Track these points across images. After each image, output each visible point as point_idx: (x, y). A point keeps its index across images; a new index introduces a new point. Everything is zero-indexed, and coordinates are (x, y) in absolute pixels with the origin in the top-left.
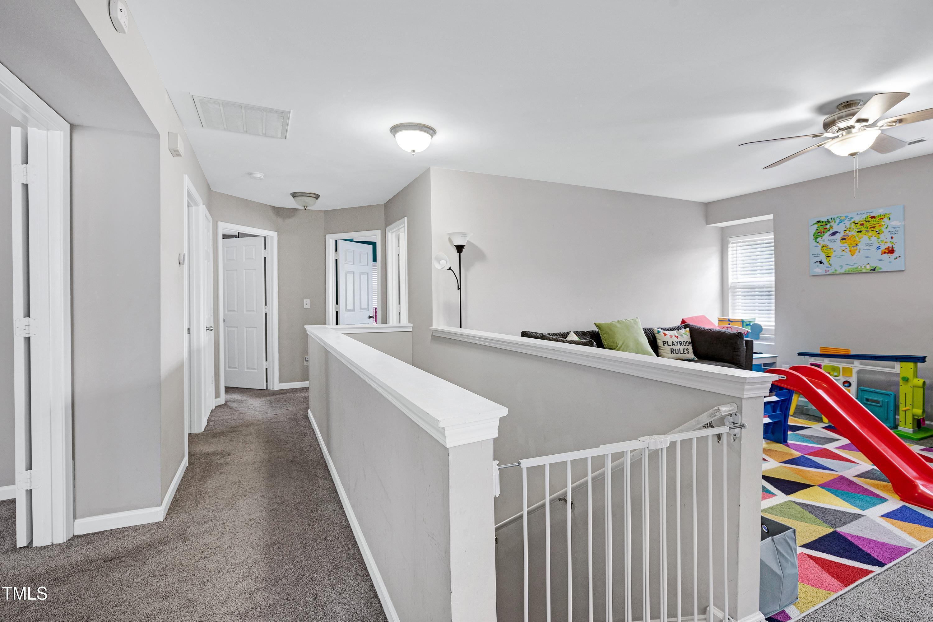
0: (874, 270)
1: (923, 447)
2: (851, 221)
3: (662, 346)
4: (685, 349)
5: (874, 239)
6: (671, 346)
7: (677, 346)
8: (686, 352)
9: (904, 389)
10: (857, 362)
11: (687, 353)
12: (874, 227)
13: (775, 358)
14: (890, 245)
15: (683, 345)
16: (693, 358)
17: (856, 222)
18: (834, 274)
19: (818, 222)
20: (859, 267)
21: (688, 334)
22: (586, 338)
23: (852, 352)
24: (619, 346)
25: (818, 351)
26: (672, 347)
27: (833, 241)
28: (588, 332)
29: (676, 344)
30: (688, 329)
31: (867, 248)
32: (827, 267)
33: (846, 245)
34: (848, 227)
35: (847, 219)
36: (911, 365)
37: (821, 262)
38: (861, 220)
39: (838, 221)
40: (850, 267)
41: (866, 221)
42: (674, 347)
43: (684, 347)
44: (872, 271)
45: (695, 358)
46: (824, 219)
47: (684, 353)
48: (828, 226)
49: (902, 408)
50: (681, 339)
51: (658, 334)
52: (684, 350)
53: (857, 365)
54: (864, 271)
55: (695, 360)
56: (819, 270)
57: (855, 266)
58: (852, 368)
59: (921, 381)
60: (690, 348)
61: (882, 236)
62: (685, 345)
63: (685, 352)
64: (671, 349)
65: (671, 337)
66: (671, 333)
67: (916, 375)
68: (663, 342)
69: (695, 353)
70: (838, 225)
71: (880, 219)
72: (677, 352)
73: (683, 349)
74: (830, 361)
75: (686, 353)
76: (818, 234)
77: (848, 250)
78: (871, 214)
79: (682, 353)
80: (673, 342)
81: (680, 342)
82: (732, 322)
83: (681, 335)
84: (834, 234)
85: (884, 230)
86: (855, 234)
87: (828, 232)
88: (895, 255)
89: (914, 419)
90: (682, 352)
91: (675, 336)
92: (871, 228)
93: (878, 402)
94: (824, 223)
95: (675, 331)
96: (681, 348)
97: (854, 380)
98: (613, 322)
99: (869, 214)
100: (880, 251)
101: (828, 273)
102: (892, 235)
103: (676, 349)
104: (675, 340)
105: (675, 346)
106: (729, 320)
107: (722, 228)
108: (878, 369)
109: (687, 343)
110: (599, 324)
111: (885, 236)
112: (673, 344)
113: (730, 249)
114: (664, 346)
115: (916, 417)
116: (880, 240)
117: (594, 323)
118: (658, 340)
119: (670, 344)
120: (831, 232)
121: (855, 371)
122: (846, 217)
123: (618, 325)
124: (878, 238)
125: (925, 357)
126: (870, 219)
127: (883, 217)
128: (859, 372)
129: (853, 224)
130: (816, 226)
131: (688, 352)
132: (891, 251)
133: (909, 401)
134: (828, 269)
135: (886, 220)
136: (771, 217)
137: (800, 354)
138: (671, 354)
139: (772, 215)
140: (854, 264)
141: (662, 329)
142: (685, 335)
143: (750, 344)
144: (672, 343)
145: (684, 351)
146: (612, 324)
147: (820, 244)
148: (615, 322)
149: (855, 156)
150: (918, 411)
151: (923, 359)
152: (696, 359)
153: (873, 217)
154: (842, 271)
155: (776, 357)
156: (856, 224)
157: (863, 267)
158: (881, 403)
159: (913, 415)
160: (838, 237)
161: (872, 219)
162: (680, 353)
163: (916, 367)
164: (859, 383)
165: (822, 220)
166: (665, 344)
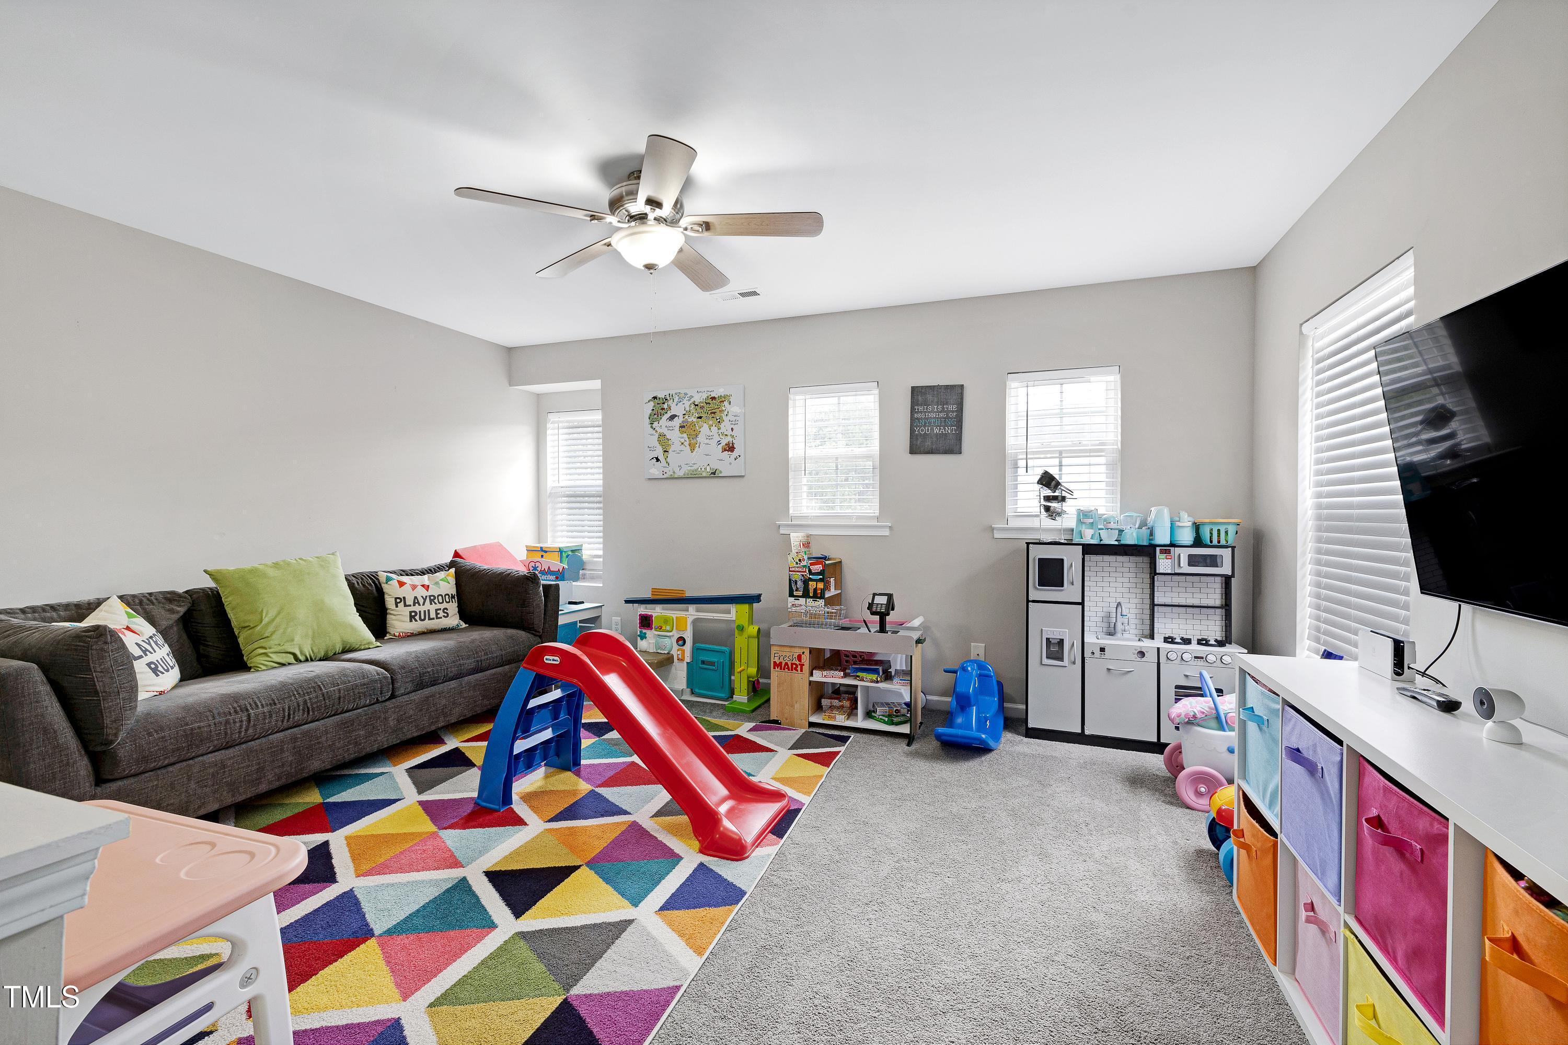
0: (714, 473)
1: (752, 725)
2: (691, 402)
3: (394, 607)
4: (440, 609)
5: (714, 429)
6: (410, 606)
7: (423, 605)
8: (441, 614)
9: (740, 642)
10: (692, 608)
11: (444, 616)
12: (714, 413)
13: (599, 609)
14: (729, 439)
15: (437, 602)
16: (458, 625)
17: (696, 404)
18: (672, 478)
19: (655, 398)
20: (699, 469)
21: (452, 581)
22: (175, 607)
23: (689, 594)
24: (265, 621)
25: (648, 595)
26: (412, 608)
27: (671, 428)
28: (187, 592)
29: (421, 601)
30: (453, 570)
31: (707, 441)
32: (664, 467)
33: (685, 435)
34: (688, 409)
35: (687, 398)
36: (745, 607)
37: (658, 460)
38: (701, 400)
39: (676, 400)
40: (689, 468)
41: (707, 403)
42: (417, 608)
43: (438, 606)
44: (712, 475)
45: (462, 623)
46: (661, 395)
47: (437, 618)
48: (665, 406)
49: (738, 669)
50: (433, 591)
51: (387, 583)
52: (438, 612)
53: (692, 612)
54: (704, 474)
55: (460, 627)
56: (655, 470)
57: (695, 467)
58: (686, 618)
59: (756, 628)
60: (453, 607)
61: (722, 426)
62: (441, 601)
63: (439, 616)
64: (411, 612)
65: (414, 587)
66: (417, 580)
67: (751, 622)
68: (396, 599)
69: (463, 615)
70: (677, 405)
71: (721, 402)
72: (423, 618)
73: (436, 610)
74: (663, 609)
75: (441, 618)
76: (655, 416)
77: (687, 443)
78: (711, 393)
79: (433, 619)
80: (416, 598)
81: (430, 596)
82: (546, 552)
83: (437, 583)
84: (672, 417)
85: (724, 417)
86: (695, 420)
87: (666, 415)
88: (735, 454)
89: (749, 681)
90: (433, 615)
91: (423, 586)
92: (712, 413)
93: (712, 664)
94: (661, 401)
95: (426, 577)
96: (432, 608)
97: (688, 636)
98: (260, 567)
99: (709, 393)
100: (720, 447)
101: (666, 476)
102: (732, 426)
103: (420, 612)
104: (421, 592)
105: (419, 605)
106: (542, 549)
107: (538, 396)
108: (713, 617)
109: (447, 597)
110: (219, 572)
111: (726, 426)
112: (416, 601)
113: (549, 432)
114: (397, 606)
115: (752, 679)
116: (720, 431)
117: (205, 571)
118: (386, 596)
119: (410, 601)
120: (669, 414)
121: (690, 620)
122: (686, 394)
123: (272, 572)
124: (719, 429)
125: (760, 595)
126: (709, 401)
127: (724, 399)
128: (695, 622)
129: (693, 406)
130: (652, 404)
131: (446, 615)
132: (730, 448)
133: (744, 660)
134: (665, 470)
135: (726, 403)
136: (596, 384)
137: (627, 602)
138: (411, 621)
139: (599, 381)
140: (694, 464)
141: (394, 572)
142: (446, 584)
143: (552, 593)
144: (414, 600)
145: (437, 614)
146: (253, 571)
147: (656, 431)
148: (267, 565)
149: (652, 271)
150: (753, 671)
151: (757, 598)
152: (464, 625)
153: (713, 398)
154: (681, 474)
155: (601, 606)
156: (696, 405)
157: (703, 469)
158: (716, 664)
159: (748, 677)
160: (677, 422)
161: (712, 400)
162: (430, 619)
163: (751, 609)
164: (695, 640)
165: (659, 396)
166: (400, 602)
